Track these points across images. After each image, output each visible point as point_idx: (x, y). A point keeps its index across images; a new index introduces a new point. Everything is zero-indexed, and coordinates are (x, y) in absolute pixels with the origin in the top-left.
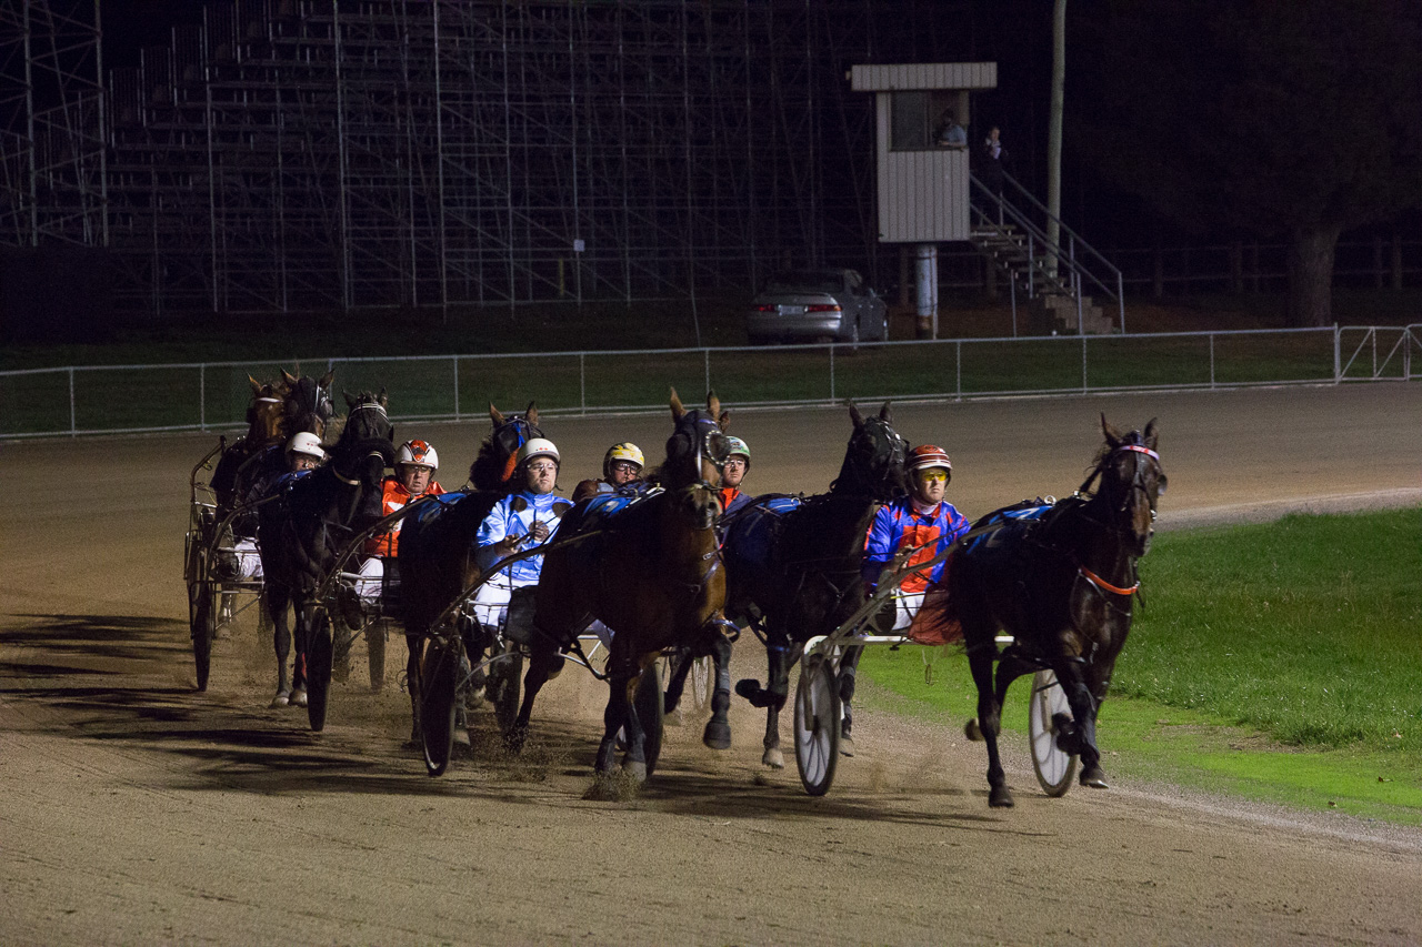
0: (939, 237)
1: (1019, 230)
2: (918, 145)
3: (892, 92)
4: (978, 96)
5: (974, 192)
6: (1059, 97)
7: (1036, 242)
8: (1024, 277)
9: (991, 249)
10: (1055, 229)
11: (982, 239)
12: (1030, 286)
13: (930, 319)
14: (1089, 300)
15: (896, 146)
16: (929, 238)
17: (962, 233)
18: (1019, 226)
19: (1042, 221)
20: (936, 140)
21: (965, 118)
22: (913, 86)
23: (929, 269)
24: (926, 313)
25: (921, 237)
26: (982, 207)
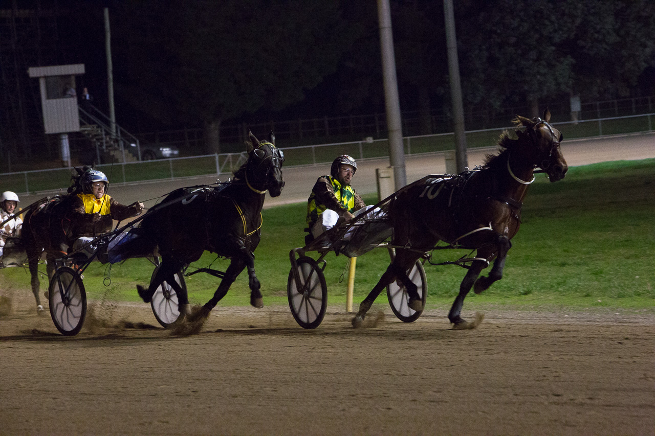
0: (68, 130)
1: (99, 127)
2: (56, 96)
3: (46, 77)
4: (78, 77)
5: (80, 113)
6: (111, 76)
7: (105, 131)
8: (101, 145)
9: (88, 134)
10: (114, 126)
11: (84, 131)
12: (104, 147)
13: (67, 162)
14: (127, 151)
15: (48, 97)
16: (64, 131)
17: (76, 128)
18: (98, 125)
19: (108, 123)
21: (74, 85)
22: (53, 74)
23: (65, 143)
24: (65, 159)
25: (61, 131)
26: (84, 119)
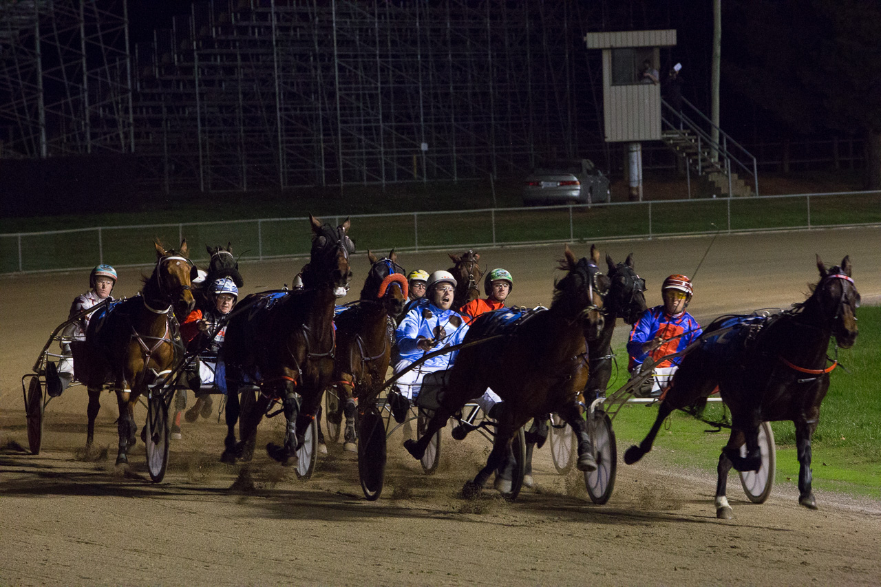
0: (642, 138)
1: (693, 133)
2: (629, 82)
3: (612, 49)
4: (664, 50)
5: (664, 110)
6: (718, 50)
7: (703, 141)
8: (696, 162)
9: (675, 145)
10: (717, 133)
11: (669, 139)
12: (699, 168)
13: (637, 189)
14: (736, 176)
15: (615, 81)
16: (636, 139)
17: (657, 135)
18: (692, 130)
19: (708, 128)
20: (640, 78)
22: (624, 45)
23: (636, 157)
24: (635, 185)
25: (631, 138)
26: (669, 120)
